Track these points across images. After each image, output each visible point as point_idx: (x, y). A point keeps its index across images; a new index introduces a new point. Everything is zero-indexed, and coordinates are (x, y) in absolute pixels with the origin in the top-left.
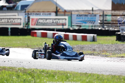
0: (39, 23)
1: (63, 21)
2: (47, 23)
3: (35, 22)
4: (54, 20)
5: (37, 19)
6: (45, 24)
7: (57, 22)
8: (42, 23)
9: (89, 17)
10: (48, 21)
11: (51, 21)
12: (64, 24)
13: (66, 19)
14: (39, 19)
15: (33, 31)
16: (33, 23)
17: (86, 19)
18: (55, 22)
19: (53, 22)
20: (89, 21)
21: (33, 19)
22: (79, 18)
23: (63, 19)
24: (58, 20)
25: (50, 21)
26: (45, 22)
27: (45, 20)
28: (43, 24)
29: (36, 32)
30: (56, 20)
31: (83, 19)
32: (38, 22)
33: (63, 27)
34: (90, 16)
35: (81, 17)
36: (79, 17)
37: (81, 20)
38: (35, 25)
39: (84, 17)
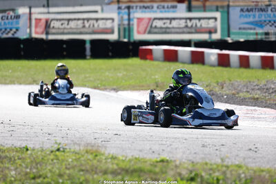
0: (156, 27)
1: (208, 24)
2: (173, 28)
3: (145, 26)
4: (188, 21)
5: (150, 19)
6: (168, 30)
7: (196, 25)
8: (161, 28)
9: (269, 12)
10: (175, 23)
11: (182, 23)
12: (213, 30)
13: (216, 19)
14: (155, 19)
15: (144, 47)
16: (142, 28)
17: (263, 18)
18: (192, 26)
19: (187, 26)
20: (270, 22)
21: (140, 20)
22: (246, 16)
23: (209, 18)
24: (197, 21)
25: (180, 24)
26: (168, 25)
27: (168, 21)
28: (164, 30)
29: (151, 50)
30: (194, 21)
31: (257, 19)
32: (151, 27)
33: (210, 37)
34: (272, 11)
35: (251, 13)
36: (247, 13)
37: (251, 19)
38: (144, 33)
39: (257, 14)
